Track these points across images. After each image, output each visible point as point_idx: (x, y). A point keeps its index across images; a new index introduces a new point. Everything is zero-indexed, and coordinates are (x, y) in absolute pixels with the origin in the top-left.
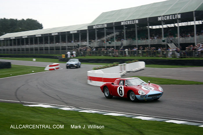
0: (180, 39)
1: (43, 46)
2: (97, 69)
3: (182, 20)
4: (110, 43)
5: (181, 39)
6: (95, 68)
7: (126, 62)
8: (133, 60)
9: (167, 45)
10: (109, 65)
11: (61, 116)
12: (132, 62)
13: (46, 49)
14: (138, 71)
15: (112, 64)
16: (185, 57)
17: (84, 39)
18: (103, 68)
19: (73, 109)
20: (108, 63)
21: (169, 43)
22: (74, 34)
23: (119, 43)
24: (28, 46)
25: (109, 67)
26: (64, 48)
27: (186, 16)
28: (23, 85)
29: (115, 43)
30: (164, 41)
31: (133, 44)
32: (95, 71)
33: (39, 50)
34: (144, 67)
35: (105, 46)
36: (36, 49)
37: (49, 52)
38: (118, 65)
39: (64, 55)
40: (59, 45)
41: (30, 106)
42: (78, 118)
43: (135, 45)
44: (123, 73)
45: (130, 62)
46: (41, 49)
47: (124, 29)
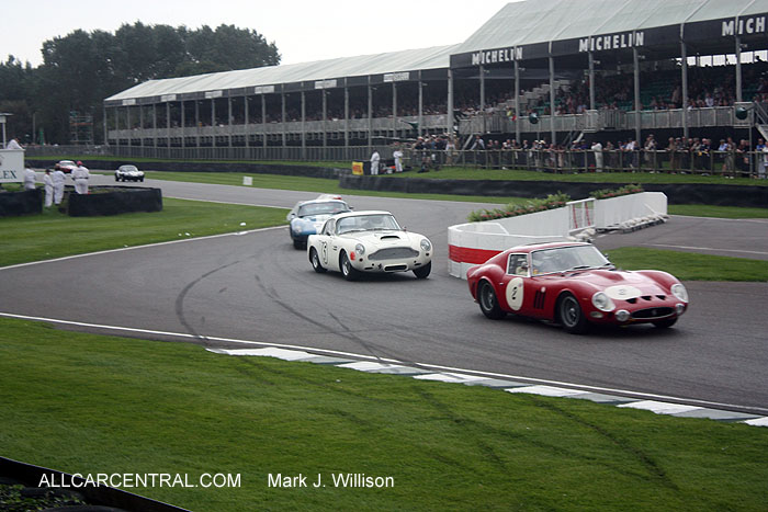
1: (282, 128)
2: (484, 219)
4: (534, 121)
6: (476, 214)
7: (596, 194)
8: (623, 185)
9: (755, 129)
10: (530, 203)
11: (349, 393)
12: (619, 192)
13: (294, 140)
14: (640, 228)
15: (544, 202)
17: (435, 102)
18: (508, 216)
19: (393, 366)
20: (528, 197)
21: (761, 123)
22: (400, 84)
23: (569, 122)
24: (225, 130)
25: (529, 212)
26: (358, 140)
28: (204, 276)
29: (552, 122)
30: (742, 115)
31: (624, 126)
32: (475, 227)
33: (265, 144)
34: (665, 214)
35: (518, 132)
36: (256, 141)
37: (304, 153)
38: (565, 205)
39: (361, 164)
40: (342, 125)
41: (232, 352)
42: (410, 401)
43: (630, 128)
44: (581, 235)
45: (612, 193)
46: (274, 141)
47: (591, 66)
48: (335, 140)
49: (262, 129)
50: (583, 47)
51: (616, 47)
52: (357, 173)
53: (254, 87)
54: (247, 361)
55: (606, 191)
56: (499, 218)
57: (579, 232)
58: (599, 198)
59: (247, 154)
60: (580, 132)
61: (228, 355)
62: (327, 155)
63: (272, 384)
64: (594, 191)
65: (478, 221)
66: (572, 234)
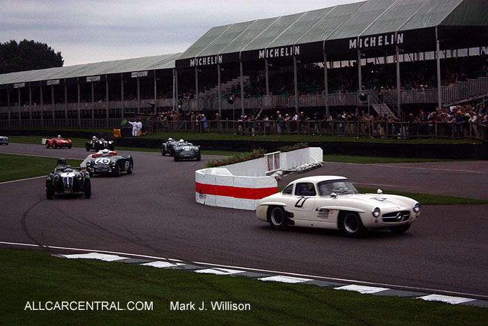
0: (402, 95)
1: (65, 107)
2: (216, 166)
3: (406, 48)
4: (231, 102)
5: (404, 93)
6: (211, 162)
7: (281, 148)
8: (296, 143)
9: (371, 107)
10: (242, 155)
11: (157, 283)
12: (294, 147)
13: (73, 115)
15: (250, 154)
16: (416, 138)
17: (165, 91)
18: (230, 164)
19: (179, 264)
21: (375, 103)
22: (141, 79)
23: (252, 103)
25: (242, 161)
26: (116, 114)
27: (417, 39)
29: (242, 103)
30: (364, 98)
31: (288, 105)
32: (211, 171)
33: (54, 117)
34: (322, 161)
35: (220, 109)
36: (47, 116)
37: (80, 123)
38: (263, 156)
39: (119, 130)
40: (105, 105)
41: (69, 256)
42: (201, 289)
43: (291, 106)
44: (274, 175)
45: (290, 148)
46: (60, 115)
47: (267, 68)
48: (100, 114)
49: (52, 107)
50: (261, 55)
51: (282, 55)
52: (117, 136)
53: (46, 81)
54: (81, 262)
55: (286, 147)
56: (225, 165)
57: (272, 173)
58: (282, 152)
59: (42, 123)
60: (260, 109)
61: (66, 258)
62: (95, 124)
63: (104, 278)
64: (280, 147)
65: (212, 167)
66: (268, 174)
